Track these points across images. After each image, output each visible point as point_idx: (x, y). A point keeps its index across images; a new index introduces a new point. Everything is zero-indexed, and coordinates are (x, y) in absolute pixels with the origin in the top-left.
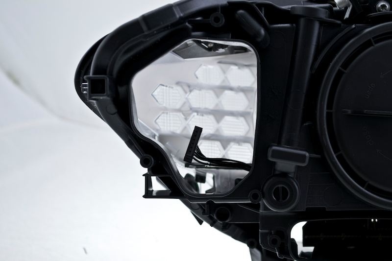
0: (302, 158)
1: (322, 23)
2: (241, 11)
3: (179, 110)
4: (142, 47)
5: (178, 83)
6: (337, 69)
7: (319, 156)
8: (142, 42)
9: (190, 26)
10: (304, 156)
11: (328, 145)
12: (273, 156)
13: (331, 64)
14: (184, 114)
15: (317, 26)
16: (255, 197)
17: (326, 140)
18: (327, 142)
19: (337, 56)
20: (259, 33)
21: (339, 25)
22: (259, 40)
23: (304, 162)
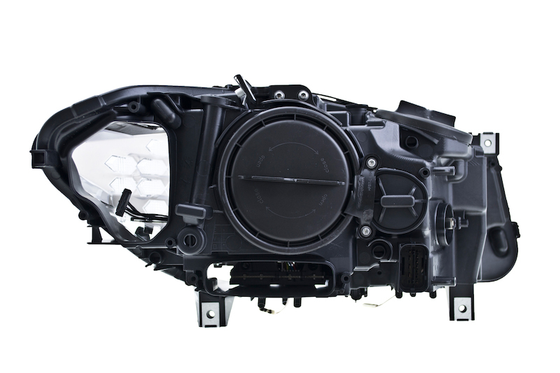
0: (200, 213)
1: (224, 109)
2: (158, 100)
3: (130, 176)
4: (75, 128)
5: (130, 155)
6: (235, 144)
7: (221, 212)
8: (75, 125)
9: (116, 112)
10: (202, 211)
11: (227, 203)
12: (178, 212)
13: (230, 141)
14: (135, 180)
15: (220, 111)
16: (170, 243)
17: (225, 199)
18: (226, 201)
19: (235, 134)
20: (170, 117)
21: (239, 110)
22: (171, 122)
23: (202, 216)
